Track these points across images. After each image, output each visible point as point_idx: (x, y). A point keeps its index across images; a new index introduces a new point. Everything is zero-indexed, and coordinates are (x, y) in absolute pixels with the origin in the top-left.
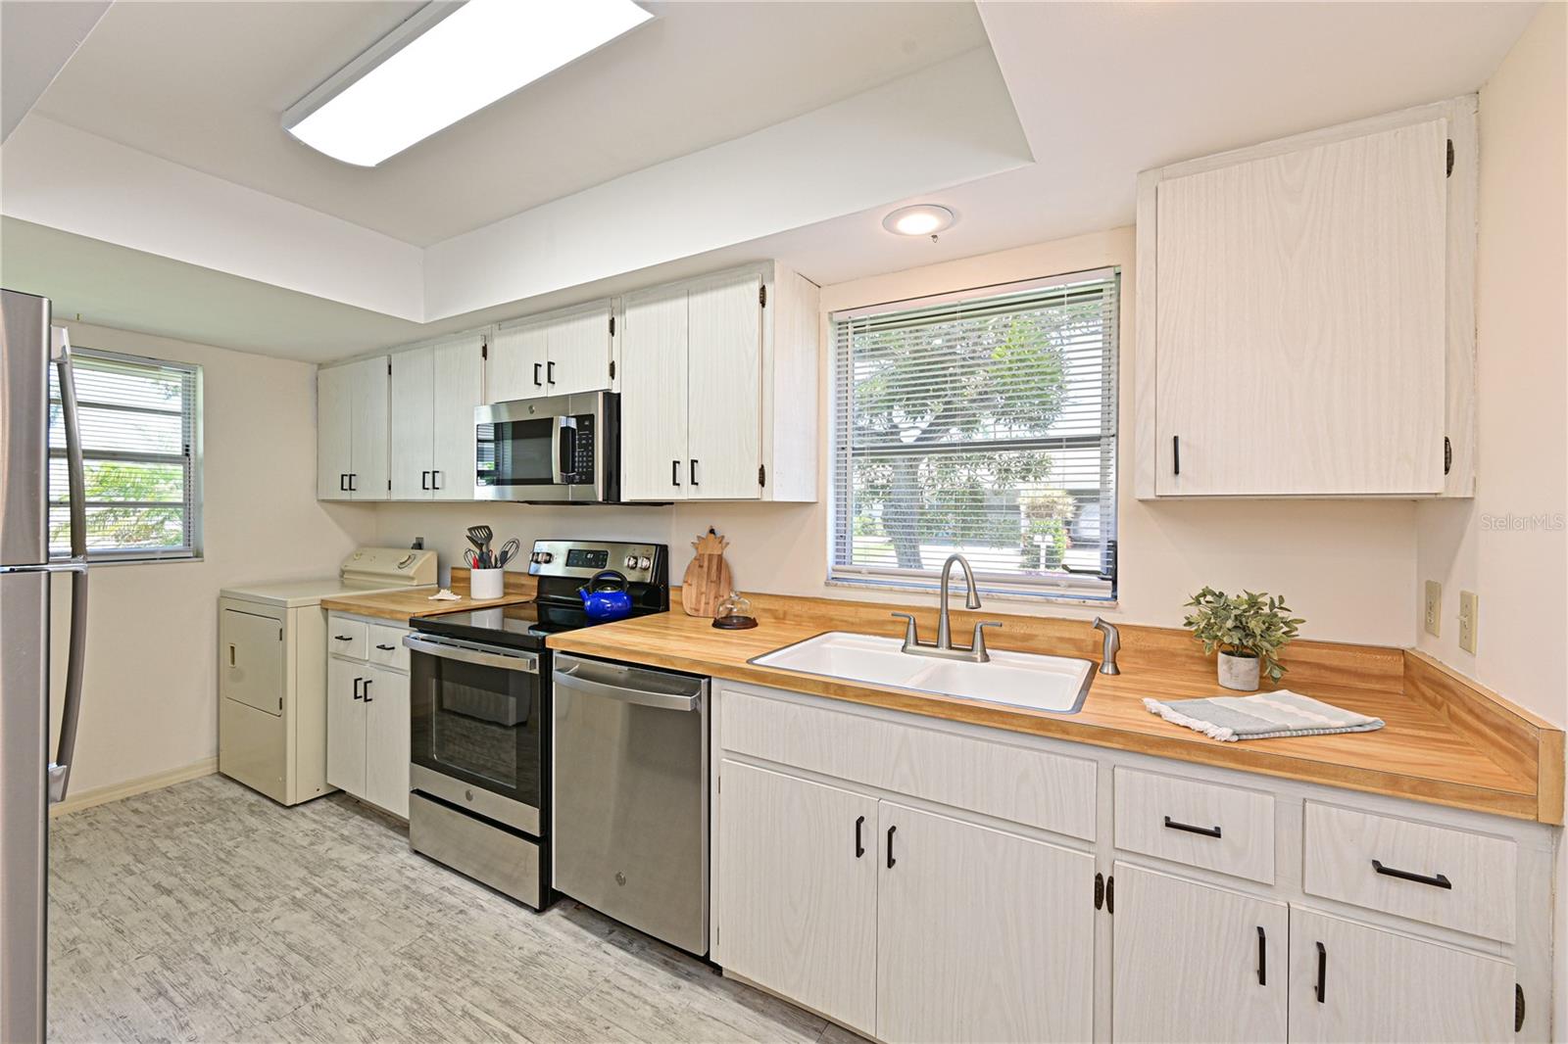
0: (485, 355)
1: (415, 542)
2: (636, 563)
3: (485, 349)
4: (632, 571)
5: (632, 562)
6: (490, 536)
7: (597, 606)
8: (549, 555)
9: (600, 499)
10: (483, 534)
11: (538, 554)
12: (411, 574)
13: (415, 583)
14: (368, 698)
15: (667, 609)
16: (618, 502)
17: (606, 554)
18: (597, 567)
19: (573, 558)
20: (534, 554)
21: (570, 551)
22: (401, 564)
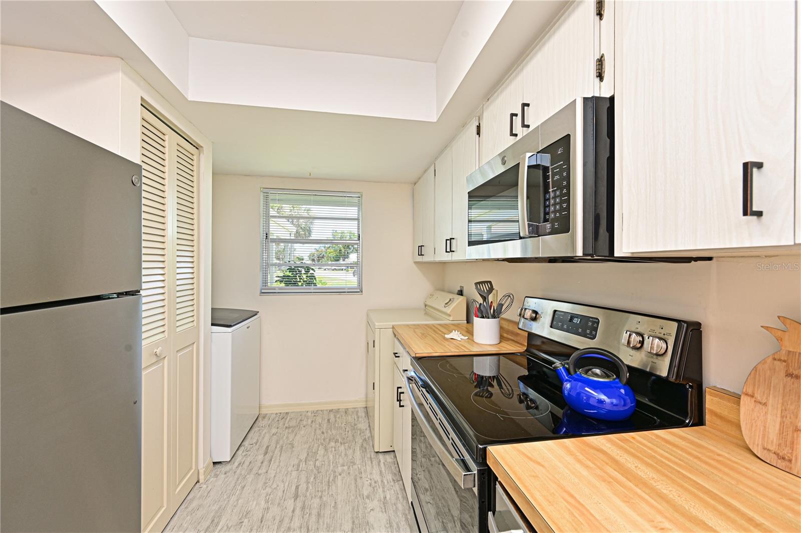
0: (478, 133)
1: (459, 289)
2: (642, 343)
3: (479, 127)
4: (633, 352)
5: (635, 339)
6: (491, 289)
7: (579, 394)
8: (535, 312)
9: (580, 253)
10: (485, 288)
11: (526, 309)
12: (449, 312)
13: (451, 318)
14: (401, 405)
15: (700, 421)
16: (610, 257)
17: (596, 321)
18: (584, 335)
19: (557, 320)
20: (522, 309)
21: (555, 311)
22: (446, 304)
